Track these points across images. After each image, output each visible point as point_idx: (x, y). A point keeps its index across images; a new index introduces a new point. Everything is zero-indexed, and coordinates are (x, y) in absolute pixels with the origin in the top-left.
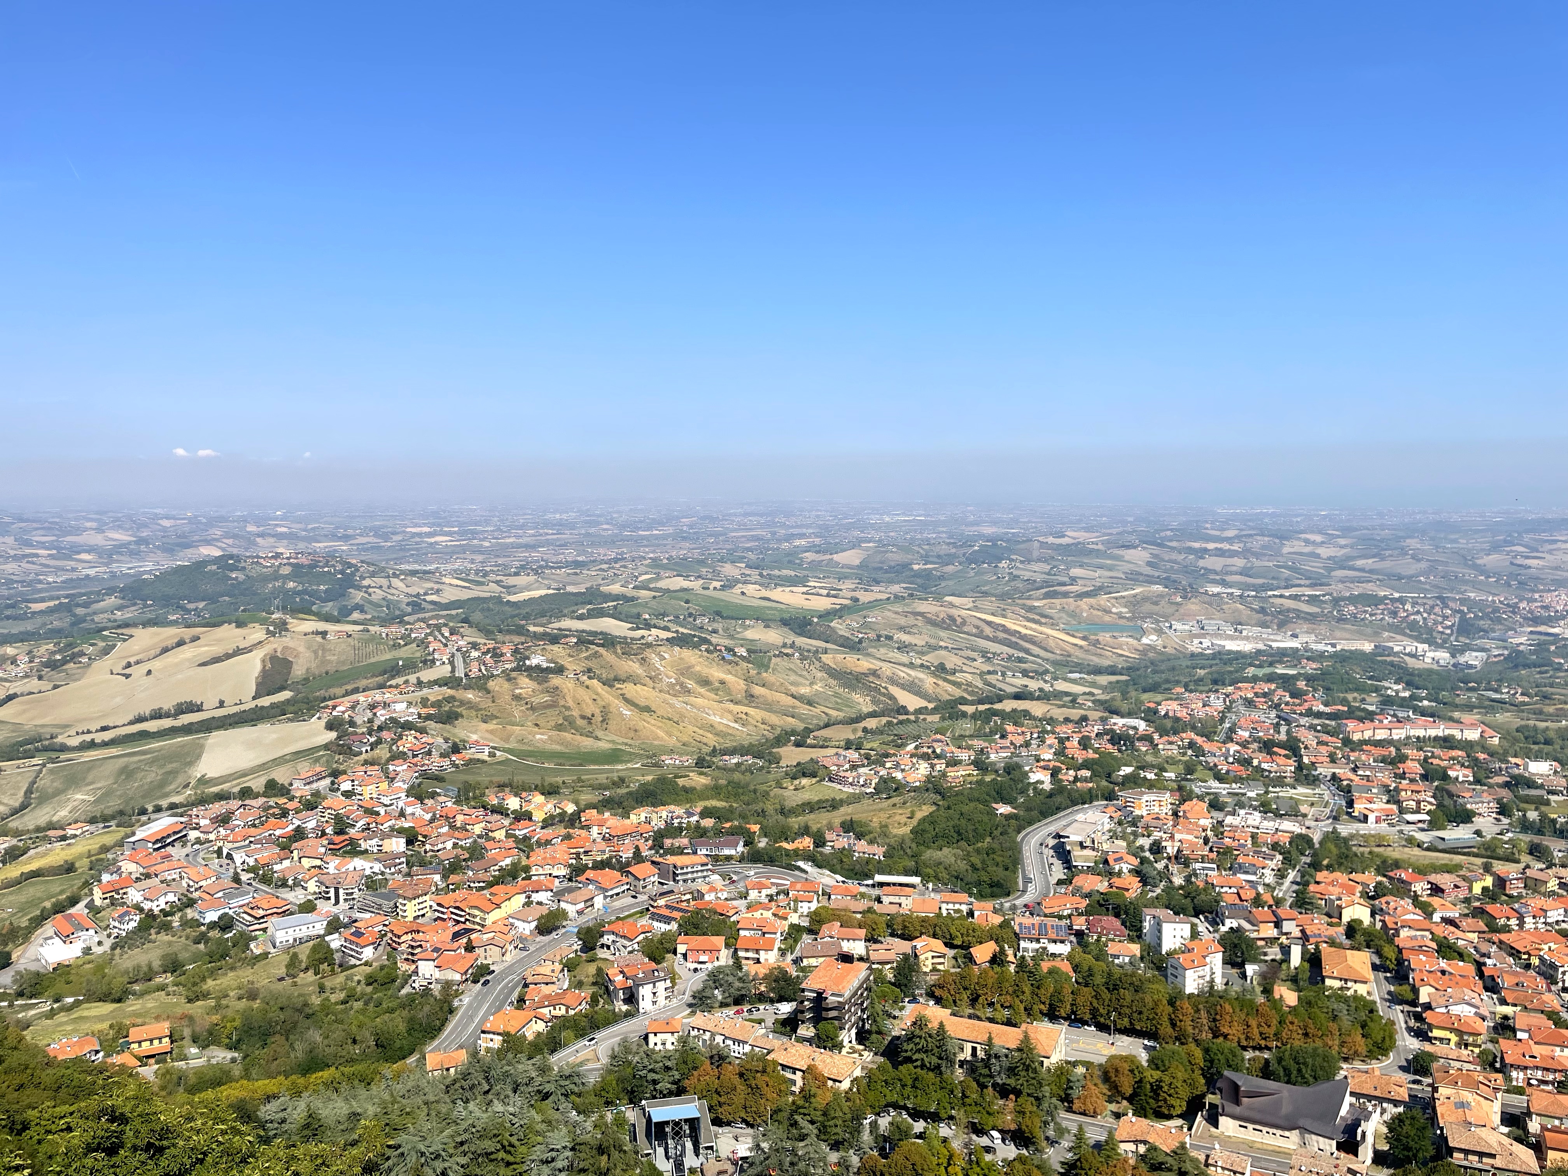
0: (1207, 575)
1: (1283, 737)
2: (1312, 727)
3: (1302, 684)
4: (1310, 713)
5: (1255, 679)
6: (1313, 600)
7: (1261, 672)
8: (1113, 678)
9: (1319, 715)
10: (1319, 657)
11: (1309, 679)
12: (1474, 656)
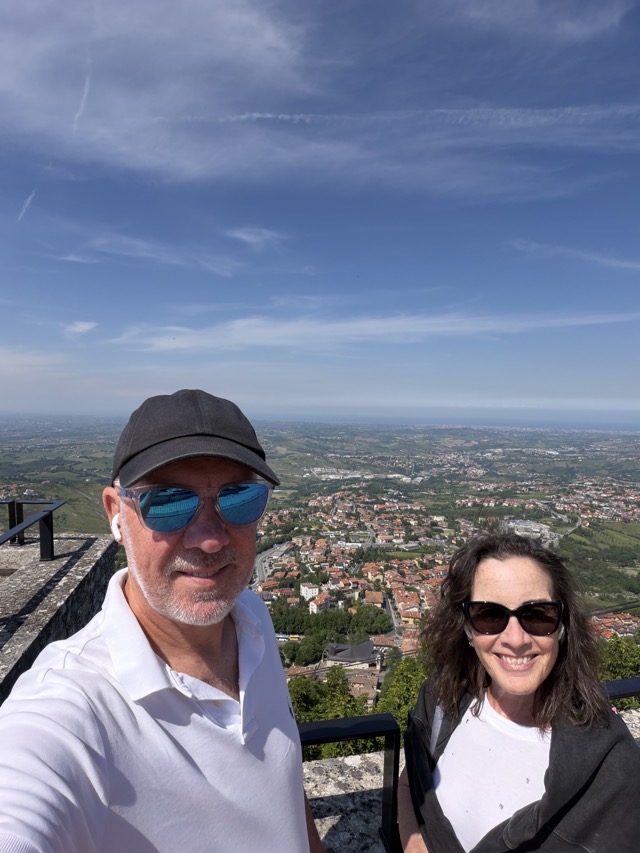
0: (328, 449)
1: (354, 512)
2: (364, 508)
3: (361, 491)
4: (363, 502)
5: (344, 490)
6: (365, 459)
7: (347, 487)
8: (292, 491)
9: (367, 503)
10: (366, 481)
11: (363, 488)
12: (419, 479)
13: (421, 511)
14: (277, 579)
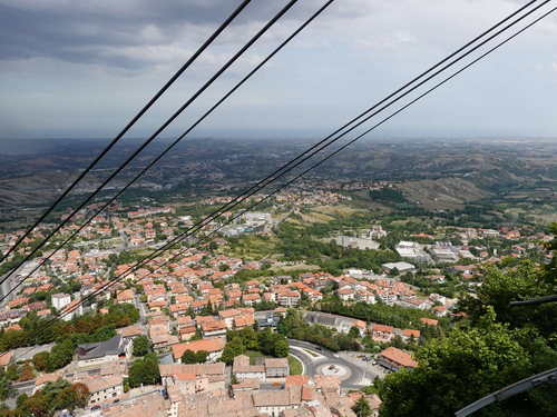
2: (118, 216)
12: (169, 186)
13: (170, 213)
14: (26, 295)
